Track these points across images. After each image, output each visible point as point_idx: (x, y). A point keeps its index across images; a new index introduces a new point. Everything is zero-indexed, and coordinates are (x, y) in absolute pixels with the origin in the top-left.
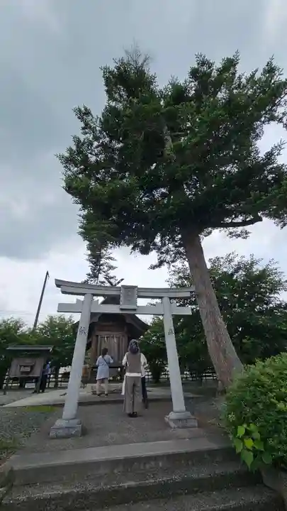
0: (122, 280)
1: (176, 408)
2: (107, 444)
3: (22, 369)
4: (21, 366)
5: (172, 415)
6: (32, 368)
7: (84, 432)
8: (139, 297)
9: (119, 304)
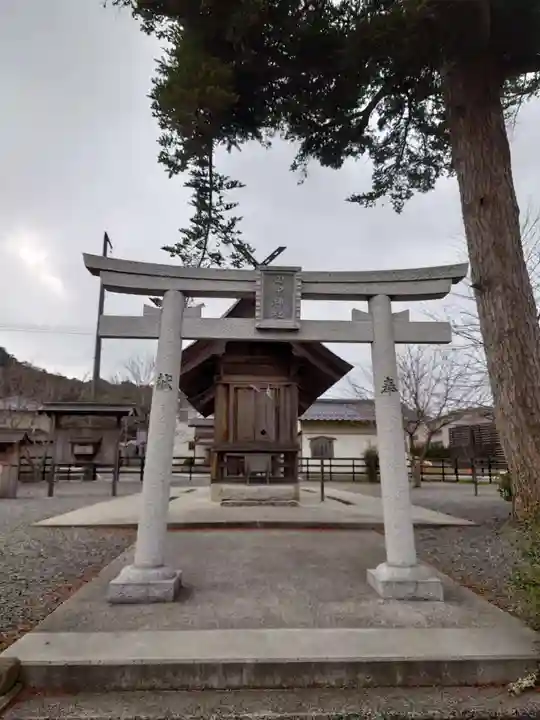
0: (281, 250)
1: (391, 556)
2: (226, 624)
3: (78, 450)
4: (73, 444)
5: (382, 573)
6: (97, 446)
7: (182, 592)
8: (306, 296)
9: (252, 315)
